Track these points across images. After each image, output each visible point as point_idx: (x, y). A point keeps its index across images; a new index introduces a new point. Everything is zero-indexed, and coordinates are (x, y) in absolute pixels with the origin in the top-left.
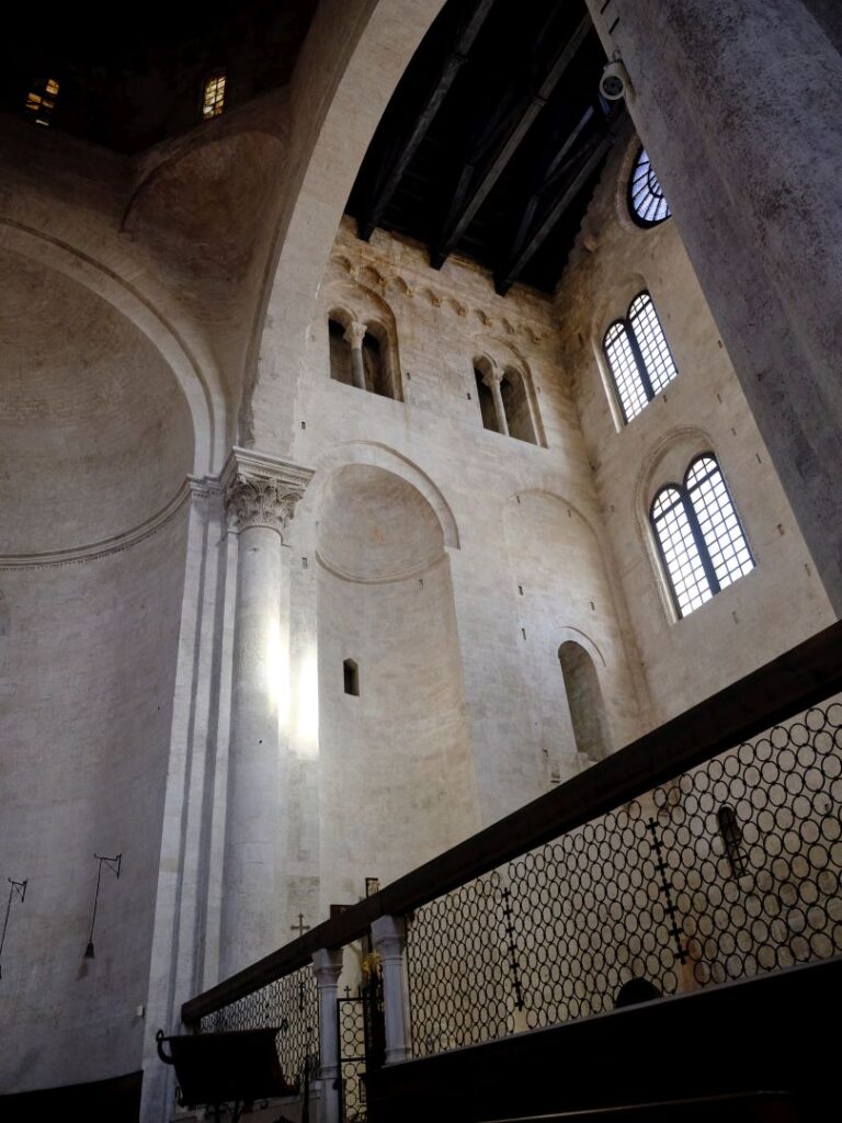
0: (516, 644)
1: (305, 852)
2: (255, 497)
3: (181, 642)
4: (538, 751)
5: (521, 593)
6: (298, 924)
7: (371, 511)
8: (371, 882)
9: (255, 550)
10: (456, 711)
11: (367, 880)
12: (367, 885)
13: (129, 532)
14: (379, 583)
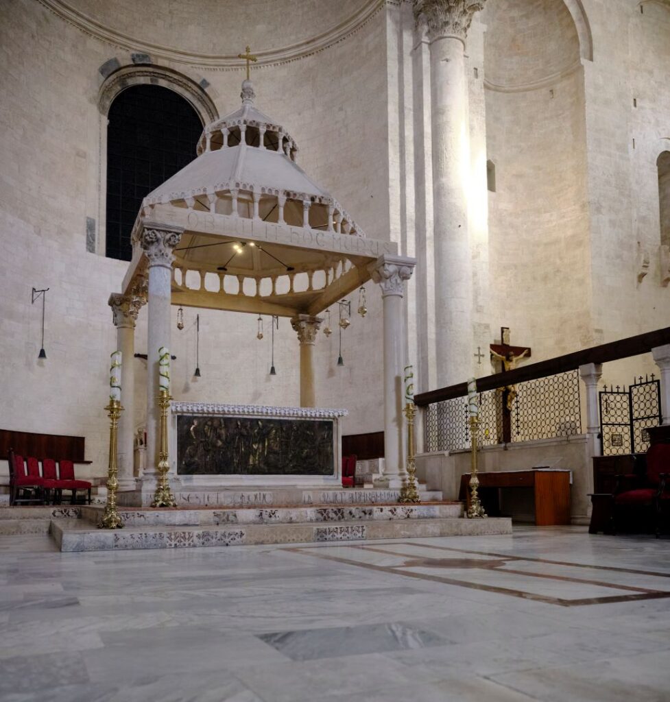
0: (628, 153)
1: (481, 306)
2: (446, 7)
3: (389, 142)
4: (635, 242)
5: (635, 105)
6: (477, 353)
7: (513, 19)
8: (505, 330)
9: (447, 60)
10: (577, 207)
11: (502, 328)
12: (502, 332)
13: (319, 38)
14: (513, 91)
